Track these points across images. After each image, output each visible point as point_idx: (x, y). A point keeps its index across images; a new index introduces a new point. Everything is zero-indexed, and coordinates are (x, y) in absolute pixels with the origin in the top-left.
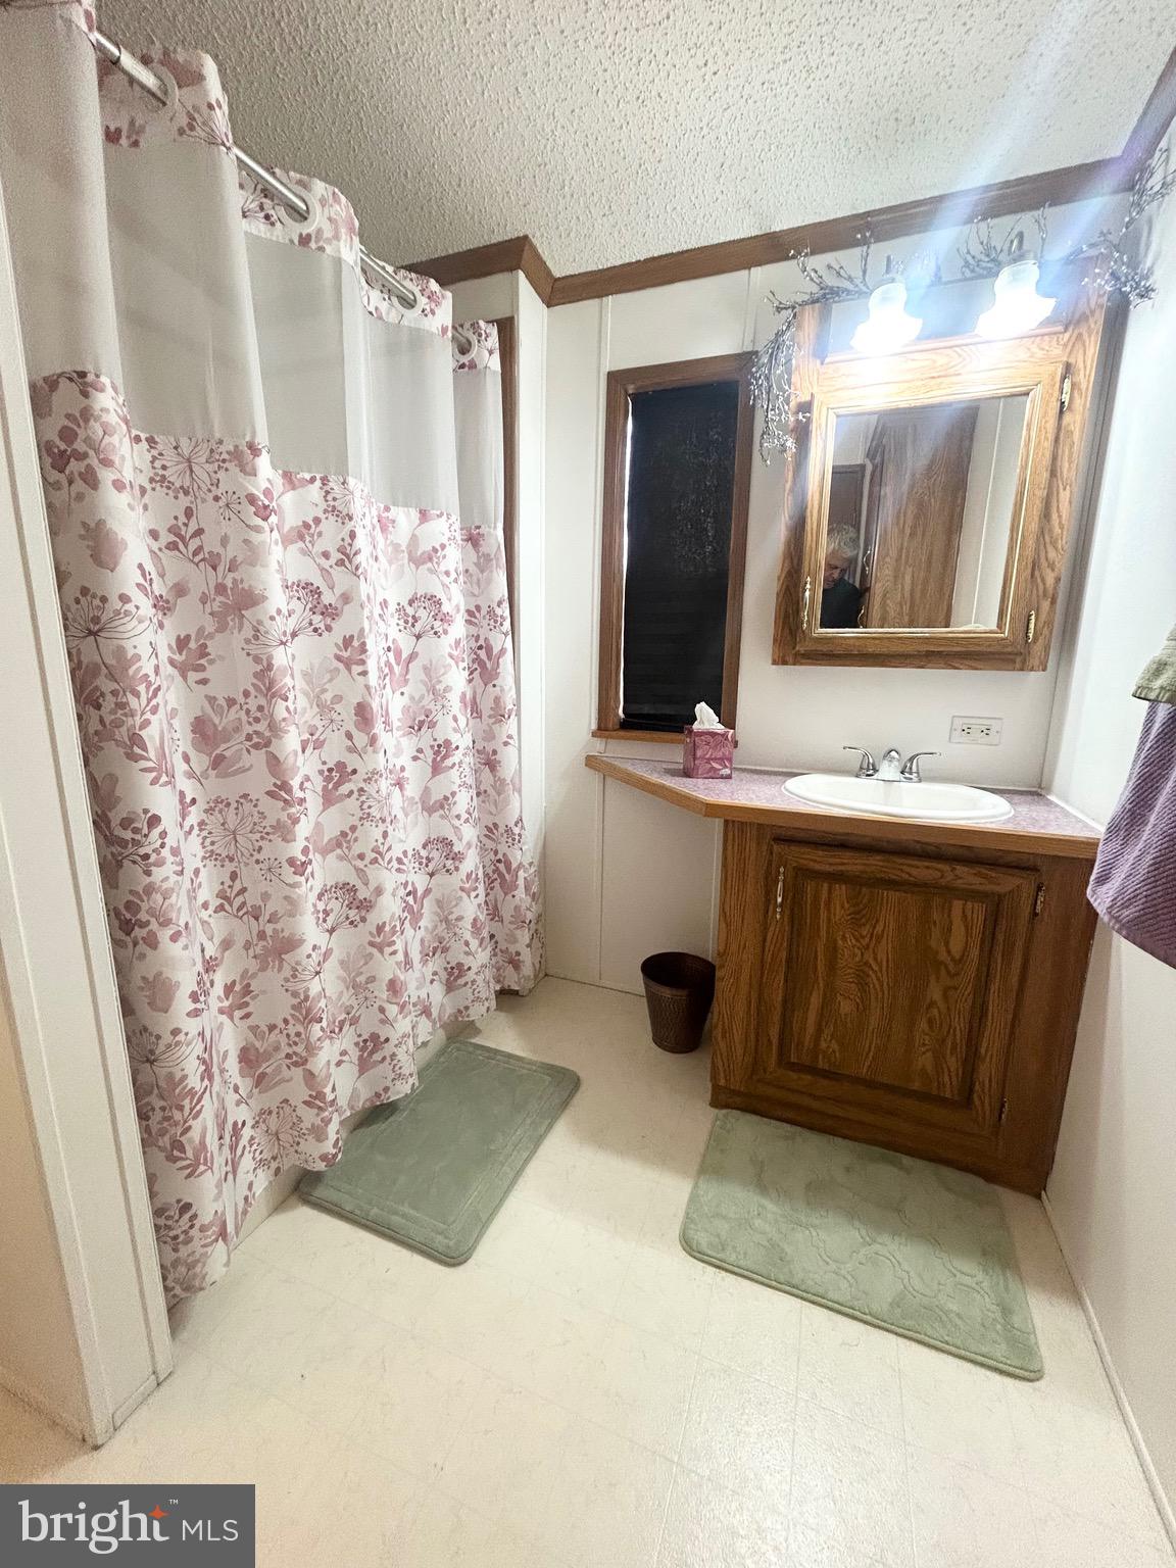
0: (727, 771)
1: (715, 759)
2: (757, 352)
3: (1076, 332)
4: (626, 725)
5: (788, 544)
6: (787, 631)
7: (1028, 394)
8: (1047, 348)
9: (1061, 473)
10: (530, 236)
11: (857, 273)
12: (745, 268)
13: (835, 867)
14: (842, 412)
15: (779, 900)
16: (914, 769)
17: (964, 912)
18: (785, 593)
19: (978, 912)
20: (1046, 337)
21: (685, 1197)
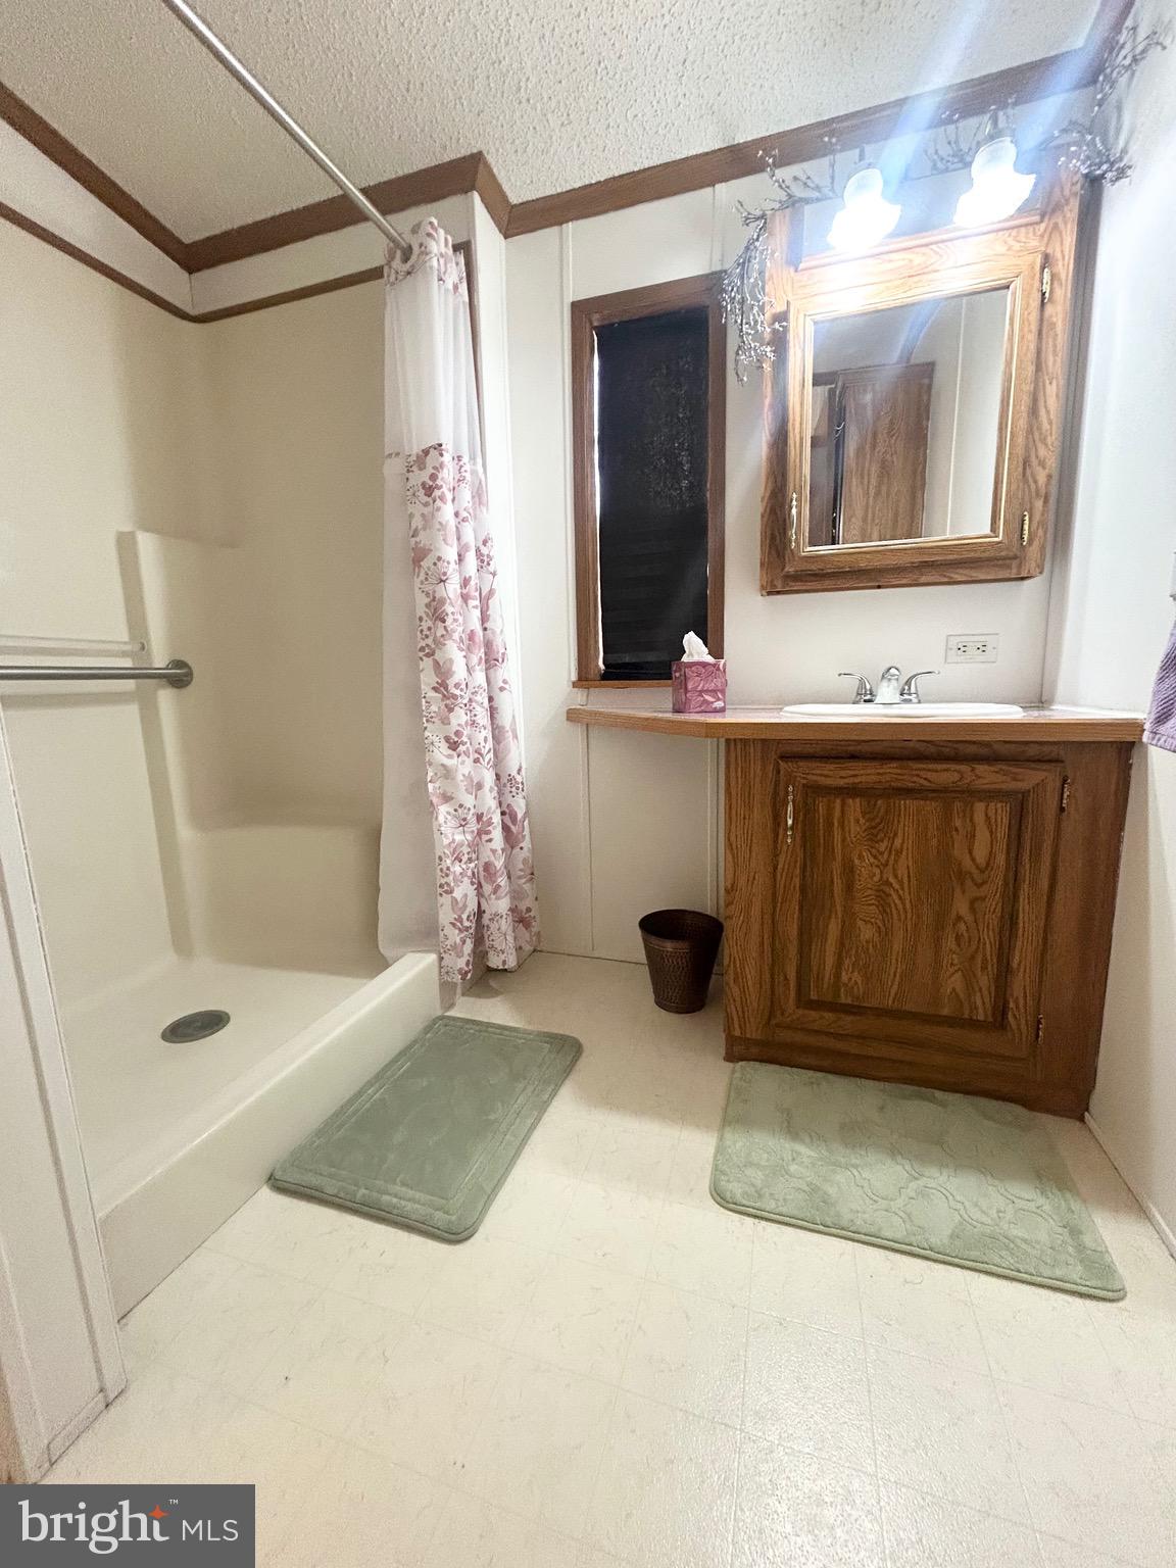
0: (719, 704)
1: (707, 691)
2: (725, 271)
3: (1053, 221)
4: (607, 676)
5: (770, 460)
6: (773, 552)
7: (1008, 287)
8: (1024, 240)
9: (1047, 367)
10: (485, 153)
11: (825, 182)
12: (708, 185)
13: (846, 781)
14: (818, 318)
15: (790, 822)
16: (913, 690)
17: (987, 815)
18: (770, 513)
19: (1002, 813)
20: (1023, 230)
21: (712, 1150)
